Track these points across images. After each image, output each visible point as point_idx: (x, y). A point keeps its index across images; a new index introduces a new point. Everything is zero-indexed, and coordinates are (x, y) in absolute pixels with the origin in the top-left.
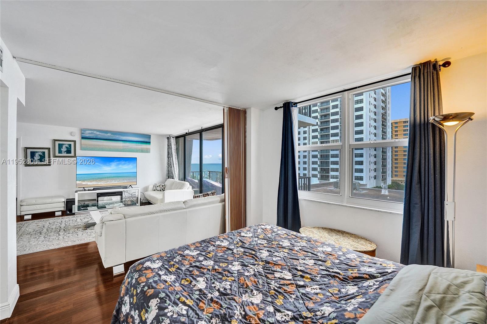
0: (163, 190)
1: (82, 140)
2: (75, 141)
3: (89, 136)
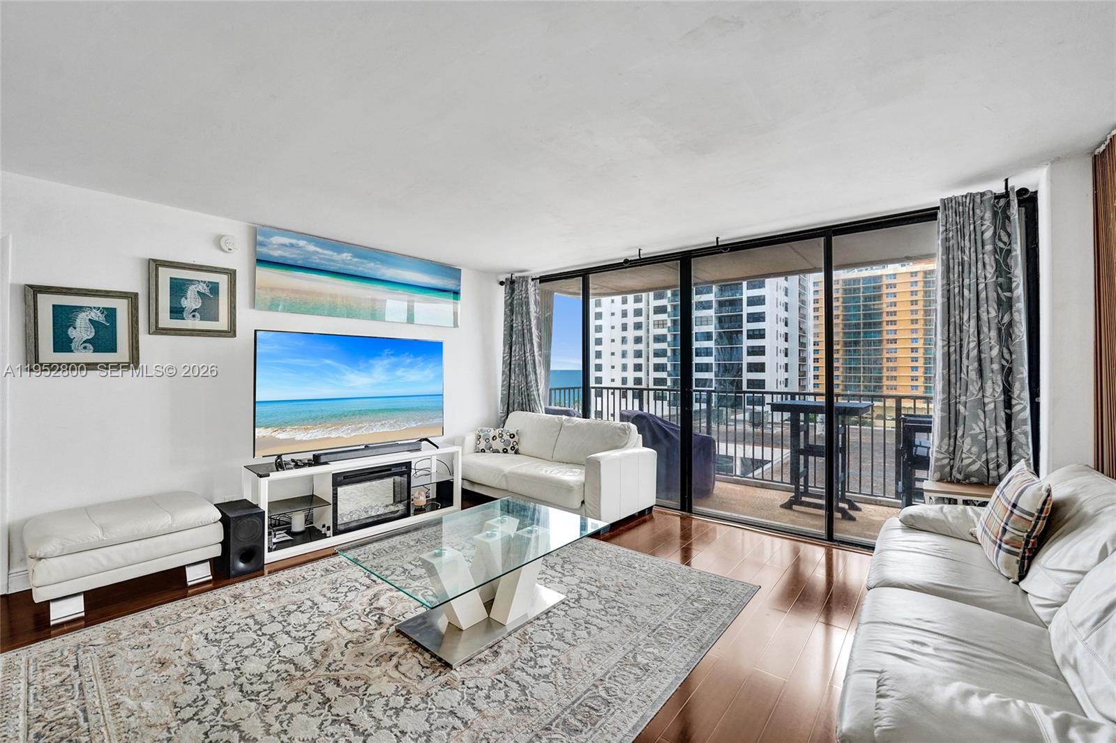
0: (513, 448)
1: (257, 268)
2: (235, 271)
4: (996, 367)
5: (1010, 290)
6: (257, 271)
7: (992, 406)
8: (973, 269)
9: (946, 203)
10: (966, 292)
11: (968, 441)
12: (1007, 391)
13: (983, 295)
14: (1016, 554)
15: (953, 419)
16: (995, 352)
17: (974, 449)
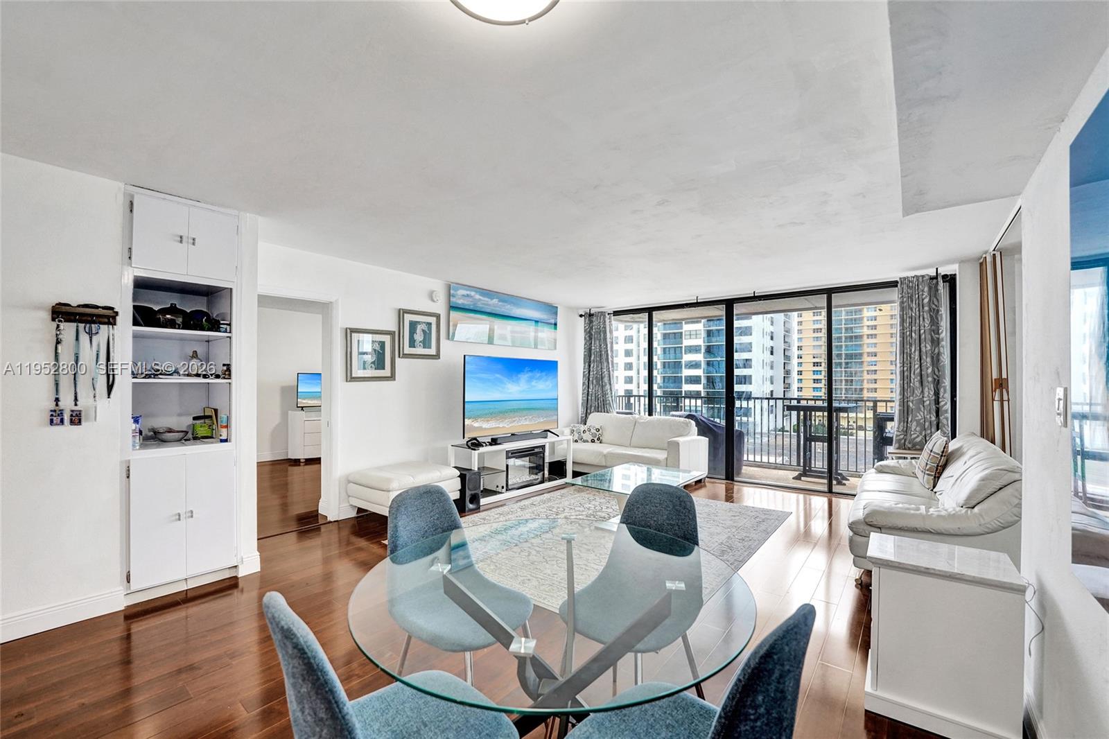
0: (598, 439)
2: (439, 315)
3: (463, 304)
4: (930, 379)
5: (938, 334)
6: (451, 314)
7: (928, 402)
8: (918, 321)
9: (903, 280)
10: (913, 334)
11: (915, 423)
12: (937, 394)
13: (923, 337)
14: (932, 475)
15: (905, 411)
16: (930, 370)
17: (918, 429)
